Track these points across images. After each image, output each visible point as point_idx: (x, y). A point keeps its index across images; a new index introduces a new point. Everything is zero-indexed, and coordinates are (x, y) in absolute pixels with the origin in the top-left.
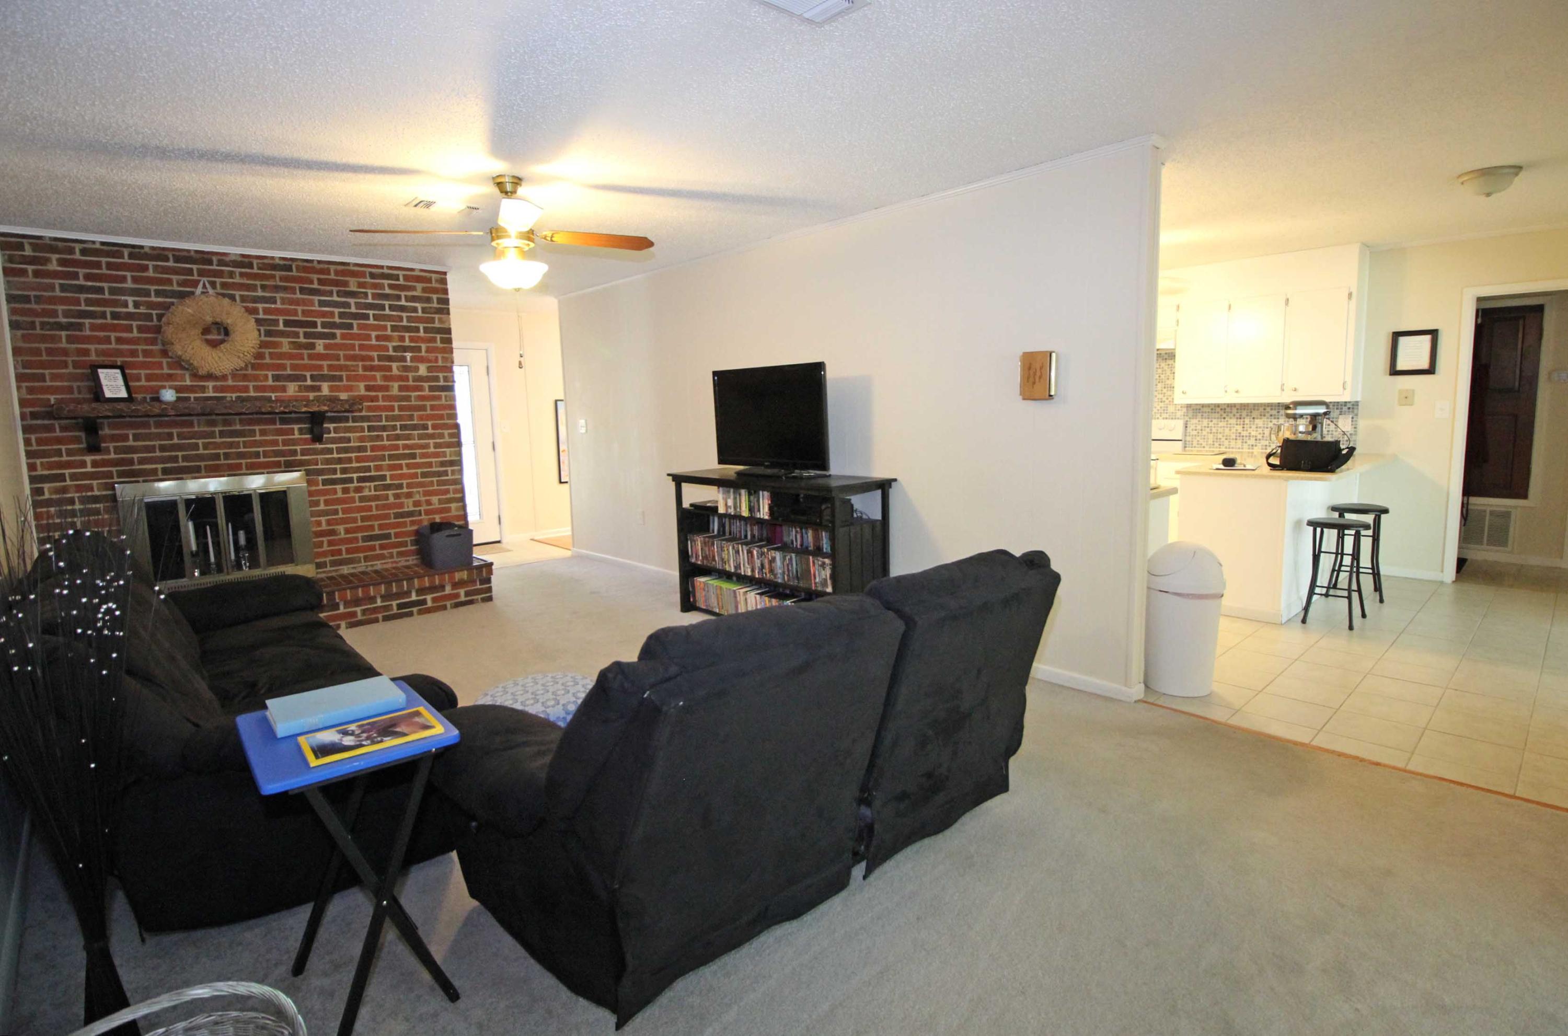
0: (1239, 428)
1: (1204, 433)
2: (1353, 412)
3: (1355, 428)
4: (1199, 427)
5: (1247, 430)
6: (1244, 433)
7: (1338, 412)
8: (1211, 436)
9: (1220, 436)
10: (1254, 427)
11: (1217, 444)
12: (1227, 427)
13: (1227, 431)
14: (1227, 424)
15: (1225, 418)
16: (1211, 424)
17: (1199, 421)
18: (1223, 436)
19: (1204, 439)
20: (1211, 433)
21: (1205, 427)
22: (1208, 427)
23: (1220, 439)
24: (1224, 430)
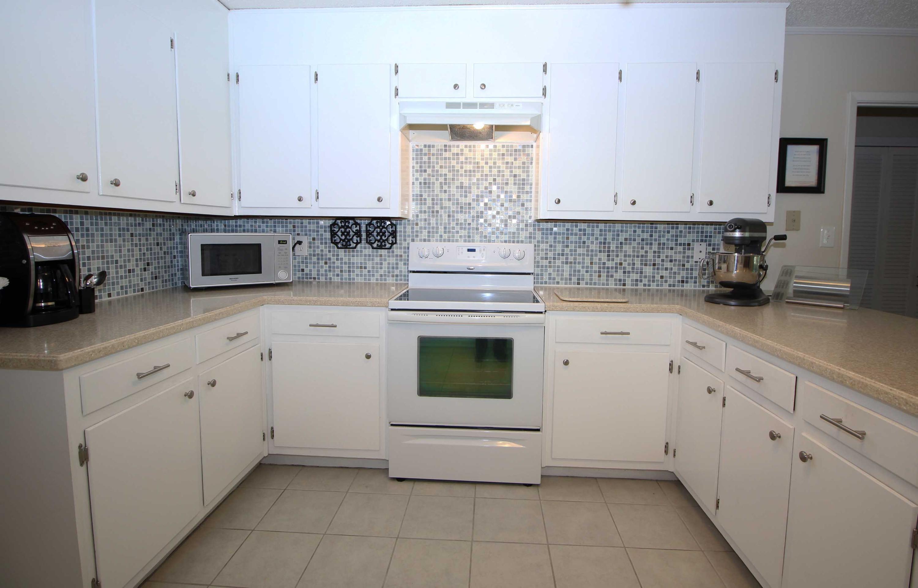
0: (603, 257)
1: (558, 263)
4: (551, 255)
5: (613, 260)
6: (610, 264)
8: (566, 268)
9: (578, 267)
10: (621, 255)
11: (574, 279)
12: (588, 255)
13: (587, 260)
14: (588, 251)
15: (584, 242)
16: (567, 251)
17: (551, 246)
18: (583, 267)
19: (558, 271)
20: (567, 263)
21: (559, 254)
22: (563, 255)
23: (579, 271)
24: (583, 259)
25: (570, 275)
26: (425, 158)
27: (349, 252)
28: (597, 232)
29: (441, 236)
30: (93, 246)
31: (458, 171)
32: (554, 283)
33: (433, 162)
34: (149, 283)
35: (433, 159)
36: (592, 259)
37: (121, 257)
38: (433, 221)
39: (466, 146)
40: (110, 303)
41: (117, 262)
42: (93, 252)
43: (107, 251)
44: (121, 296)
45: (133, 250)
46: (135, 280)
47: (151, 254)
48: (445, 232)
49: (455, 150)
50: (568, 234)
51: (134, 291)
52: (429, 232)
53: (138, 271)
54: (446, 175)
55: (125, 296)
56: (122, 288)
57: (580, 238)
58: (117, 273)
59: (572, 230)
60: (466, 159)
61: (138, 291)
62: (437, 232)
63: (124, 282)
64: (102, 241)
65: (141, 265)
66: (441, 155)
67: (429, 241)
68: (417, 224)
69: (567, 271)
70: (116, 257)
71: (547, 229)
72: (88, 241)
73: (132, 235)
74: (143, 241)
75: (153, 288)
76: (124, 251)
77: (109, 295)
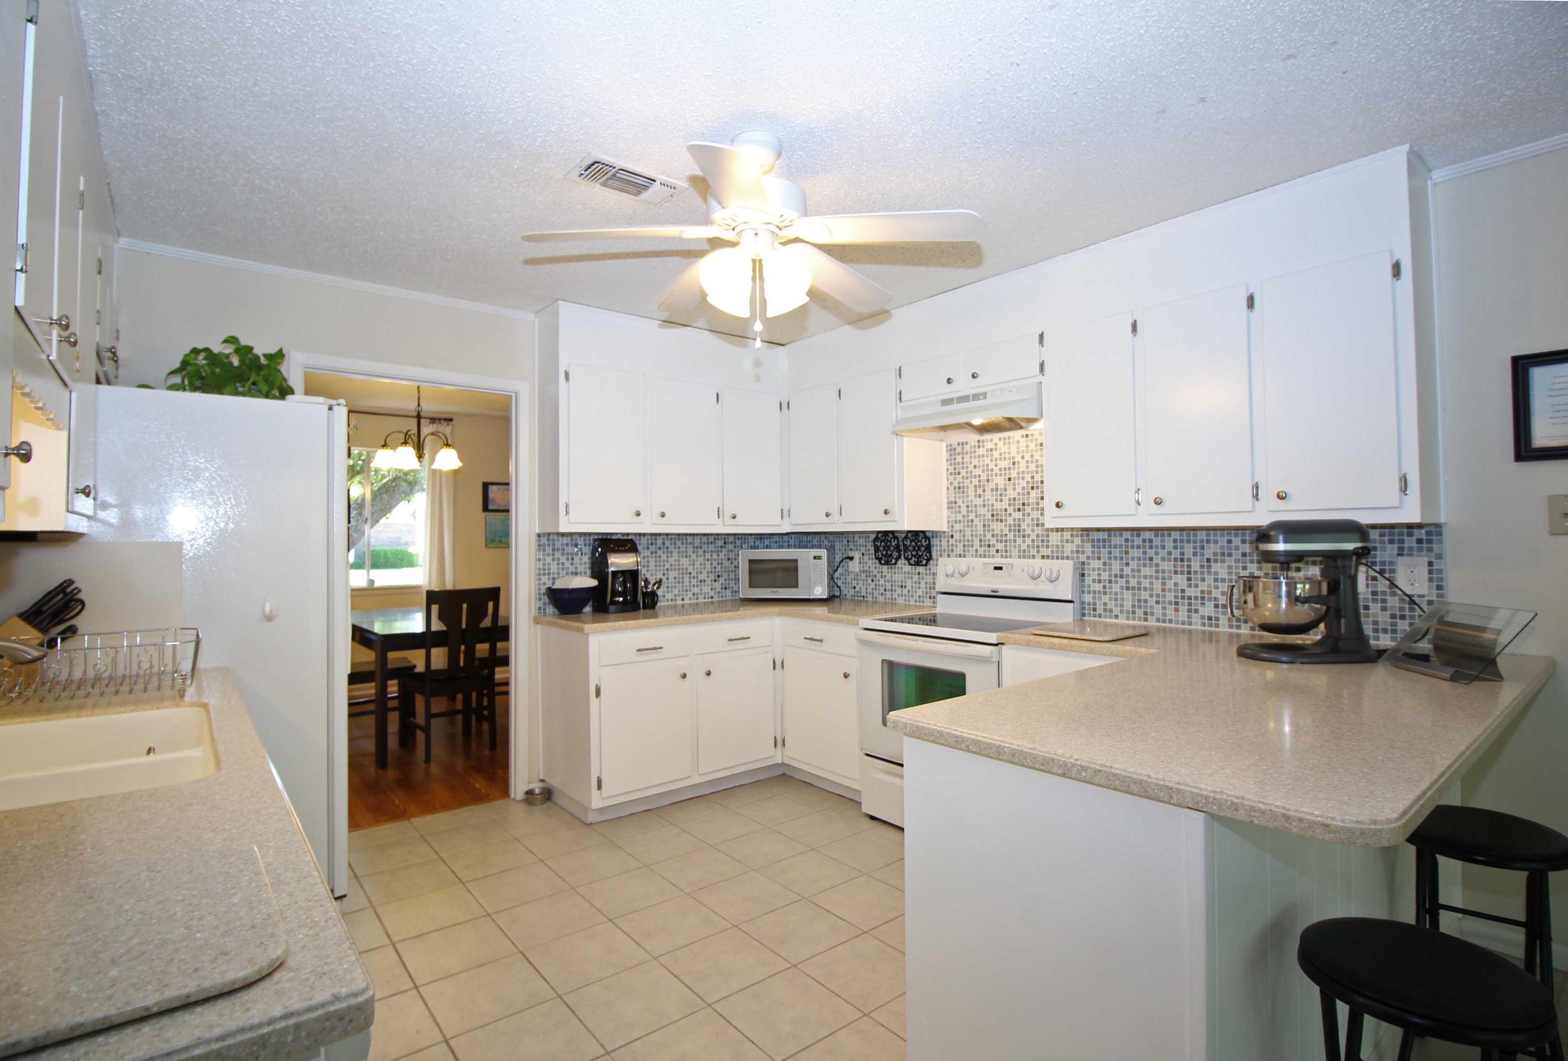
0: (1181, 580)
1: (1116, 588)
2: (1430, 550)
3: (1439, 588)
4: (1105, 576)
5: (1197, 586)
6: (1191, 592)
7: (1392, 549)
8: (1128, 595)
9: (1145, 595)
10: (1210, 579)
11: (1140, 613)
12: (1157, 578)
13: (1158, 586)
14: (1157, 571)
15: (1151, 559)
16: (1127, 571)
17: (1105, 564)
18: (1151, 596)
19: (1116, 599)
20: (1128, 588)
21: (1116, 576)
22: (1122, 576)
23: (1146, 601)
24: (1151, 583)
25: (1133, 606)
26: (959, 459)
27: (891, 568)
28: (1169, 543)
29: (977, 551)
30: (671, 560)
31: (992, 470)
32: (1111, 617)
33: (967, 462)
34: (719, 593)
35: (967, 458)
36: (1164, 584)
37: (694, 569)
38: (968, 533)
39: (1000, 439)
40: (683, 606)
41: (690, 573)
42: (671, 565)
43: (683, 565)
44: (692, 601)
45: (705, 564)
46: (706, 589)
47: (722, 568)
48: (981, 546)
49: (989, 445)
50: (1127, 547)
51: (705, 598)
52: (964, 546)
53: (708, 581)
54: (979, 476)
55: (696, 601)
56: (694, 594)
57: (1145, 553)
58: (690, 582)
59: (1133, 541)
60: (1001, 454)
61: (708, 598)
62: (972, 546)
63: (696, 590)
64: (679, 557)
65: (712, 576)
66: (975, 452)
67: (965, 556)
68: (952, 536)
69: (1128, 600)
70: (690, 569)
71: (1099, 540)
72: (667, 557)
73: (704, 552)
74: (715, 556)
75: (722, 597)
76: (697, 565)
77: (683, 600)
